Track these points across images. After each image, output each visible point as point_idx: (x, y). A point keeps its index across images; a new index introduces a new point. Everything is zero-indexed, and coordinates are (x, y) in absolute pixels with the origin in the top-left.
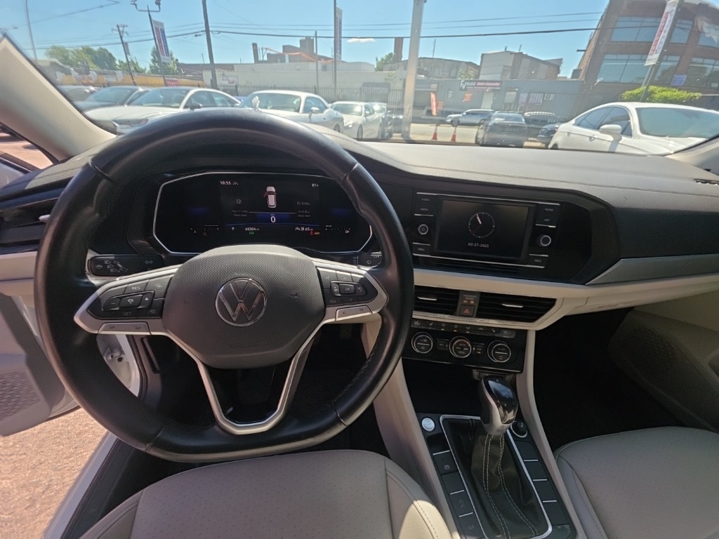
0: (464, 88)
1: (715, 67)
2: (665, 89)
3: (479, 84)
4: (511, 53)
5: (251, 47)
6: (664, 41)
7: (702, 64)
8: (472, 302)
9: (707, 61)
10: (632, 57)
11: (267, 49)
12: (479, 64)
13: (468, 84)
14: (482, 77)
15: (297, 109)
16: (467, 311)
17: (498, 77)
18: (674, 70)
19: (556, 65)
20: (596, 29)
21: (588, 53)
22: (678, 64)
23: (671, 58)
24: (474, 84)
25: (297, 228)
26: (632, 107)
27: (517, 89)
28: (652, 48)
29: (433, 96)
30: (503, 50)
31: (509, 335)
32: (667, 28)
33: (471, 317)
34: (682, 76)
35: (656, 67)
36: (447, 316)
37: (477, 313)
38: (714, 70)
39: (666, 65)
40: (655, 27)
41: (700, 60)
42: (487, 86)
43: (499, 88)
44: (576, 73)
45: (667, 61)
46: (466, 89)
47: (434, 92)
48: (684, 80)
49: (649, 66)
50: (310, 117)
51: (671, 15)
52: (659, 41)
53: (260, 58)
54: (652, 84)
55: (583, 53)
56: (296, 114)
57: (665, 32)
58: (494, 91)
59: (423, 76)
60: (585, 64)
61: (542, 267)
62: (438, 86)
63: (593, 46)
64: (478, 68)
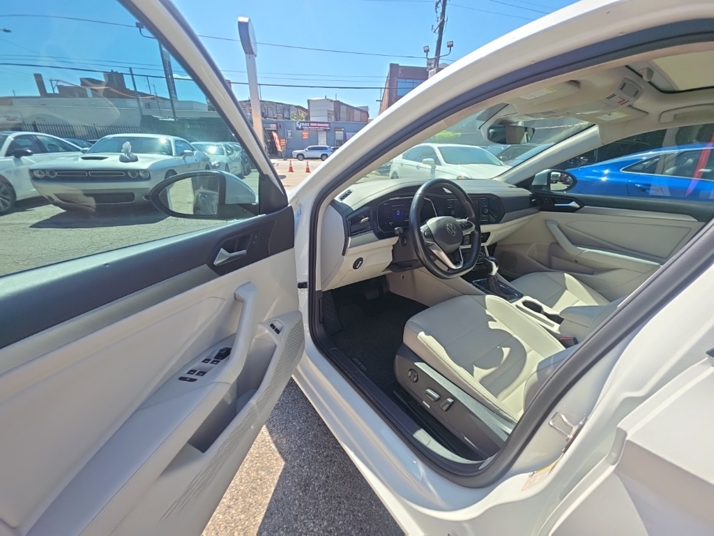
0: (300, 127)
3: (312, 124)
4: (331, 101)
5: (34, 77)
11: (57, 81)
12: (306, 107)
13: (303, 124)
14: (312, 119)
15: (169, 152)
17: (325, 119)
19: (365, 111)
20: (385, 88)
24: (308, 124)
26: (435, 146)
27: (343, 129)
29: (275, 134)
30: (324, 98)
42: (320, 127)
43: (329, 128)
46: (302, 129)
47: (275, 131)
50: (184, 159)
53: (49, 91)
55: (380, 102)
56: (170, 157)
58: (325, 130)
62: (277, 126)
64: (307, 111)
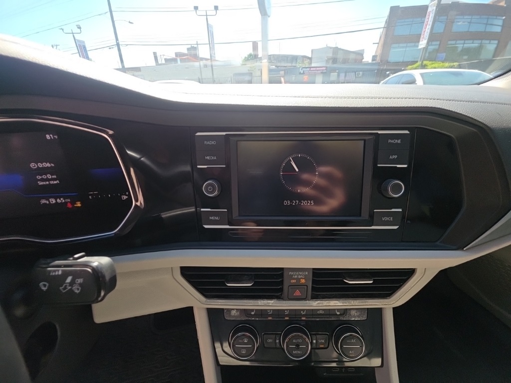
0: (302, 72)
1: (465, 45)
2: (433, 62)
3: (312, 69)
4: (331, 48)
5: (153, 55)
6: (429, 31)
7: (456, 44)
8: (303, 281)
9: (458, 42)
10: (409, 45)
12: (310, 56)
13: (305, 69)
14: (313, 65)
16: (298, 293)
17: (323, 64)
18: (437, 51)
19: (360, 54)
20: (384, 28)
21: (380, 45)
22: (439, 47)
23: (434, 43)
24: (308, 69)
25: (43, 201)
26: (416, 73)
27: (337, 71)
28: (422, 36)
29: (282, 79)
30: (325, 46)
31: (358, 316)
32: (430, 23)
33: (305, 299)
34: (442, 54)
35: (425, 49)
36: (271, 302)
37: (312, 294)
38: (464, 47)
39: (431, 48)
40: (422, 23)
41: (453, 42)
42: (318, 70)
43: (325, 71)
44: (374, 58)
45: (431, 45)
46: (304, 73)
47: (283, 77)
48: (444, 57)
49: (420, 49)
51: (432, 13)
52: (426, 32)
53: (160, 62)
54: (424, 60)
55: (377, 44)
57: (429, 25)
58: (322, 73)
59: (274, 67)
60: (379, 52)
61: (396, 227)
62: (285, 72)
63: (382, 39)
64: (310, 59)
